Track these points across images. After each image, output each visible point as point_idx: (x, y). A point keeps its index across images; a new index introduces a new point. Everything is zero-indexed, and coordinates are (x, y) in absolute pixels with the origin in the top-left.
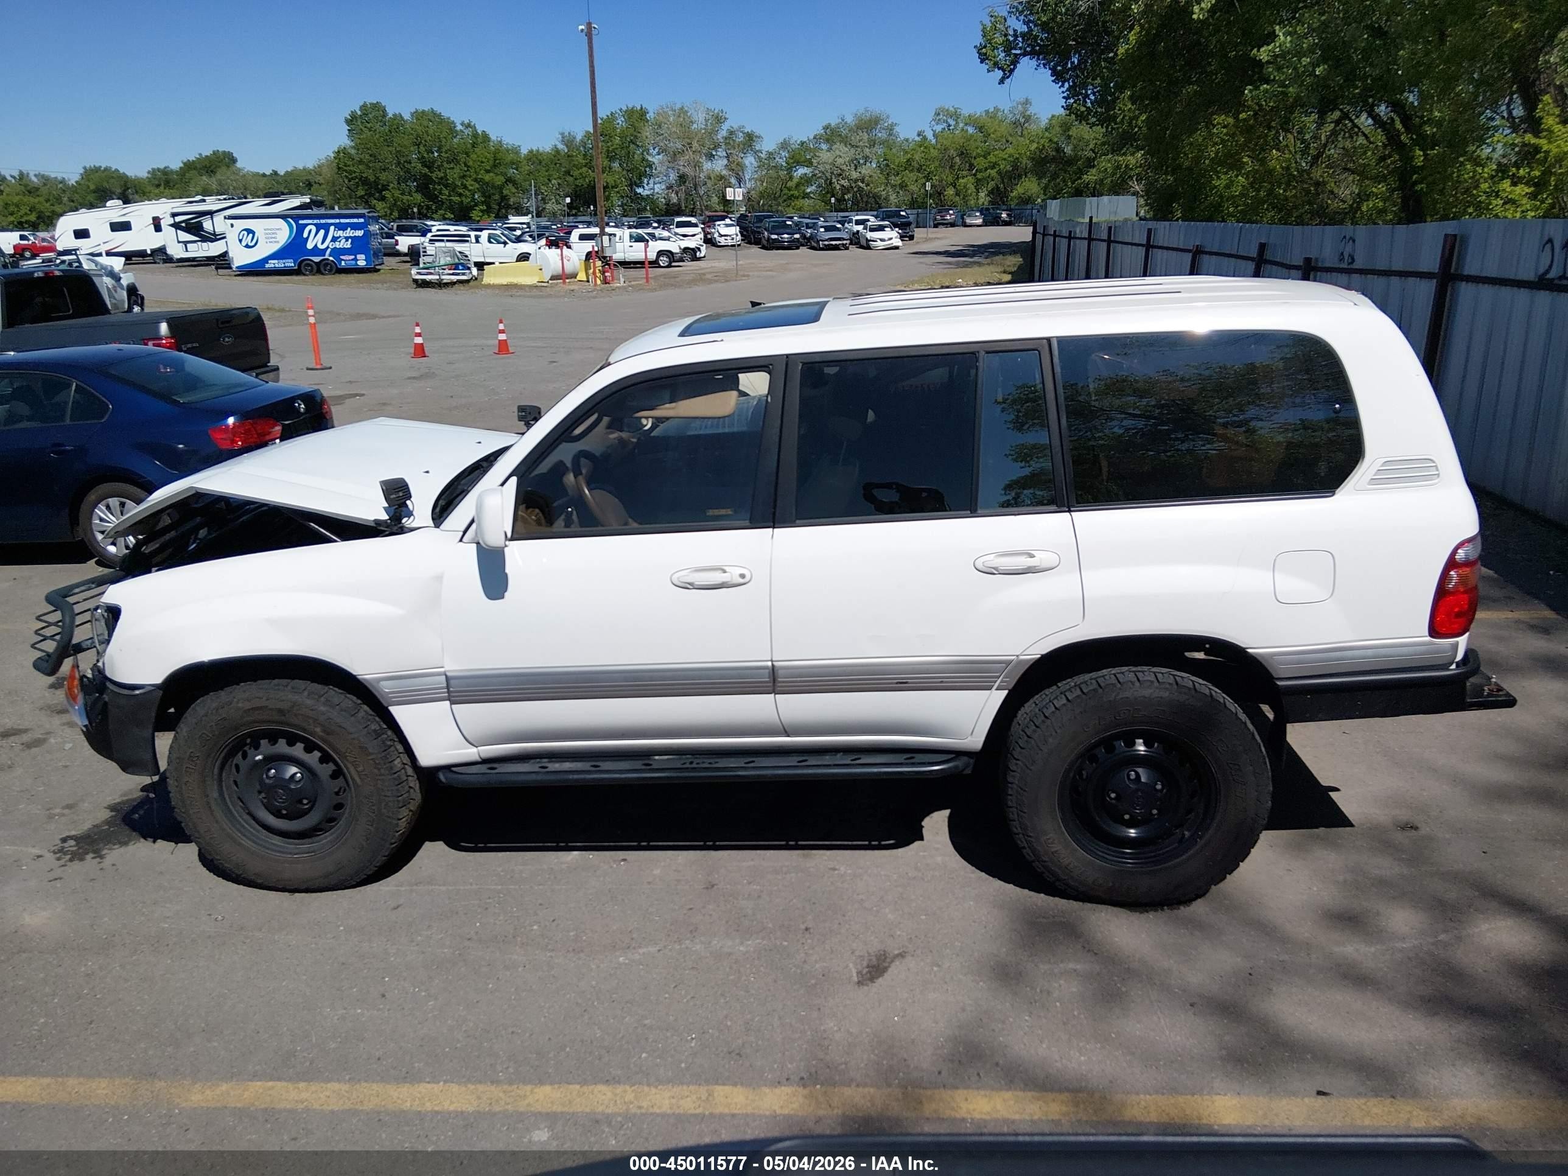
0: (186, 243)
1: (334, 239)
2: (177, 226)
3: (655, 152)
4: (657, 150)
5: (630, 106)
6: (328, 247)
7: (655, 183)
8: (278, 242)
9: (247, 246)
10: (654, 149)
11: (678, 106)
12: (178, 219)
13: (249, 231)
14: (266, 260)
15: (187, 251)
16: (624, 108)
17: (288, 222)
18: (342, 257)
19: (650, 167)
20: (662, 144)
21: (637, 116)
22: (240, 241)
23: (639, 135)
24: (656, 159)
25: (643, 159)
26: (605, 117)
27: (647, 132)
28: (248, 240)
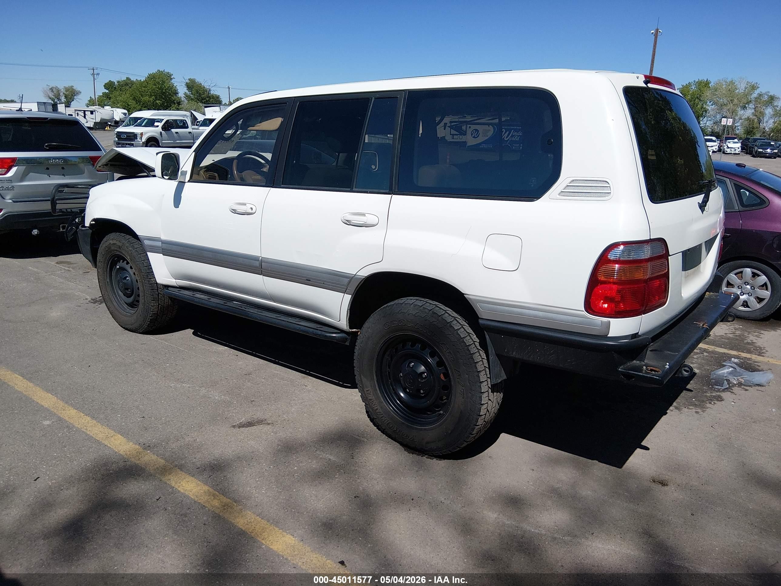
0: (453, 135)
1: (512, 136)
2: (451, 127)
3: (710, 104)
4: (712, 103)
5: (700, 80)
6: (509, 140)
7: (707, 121)
8: (487, 136)
9: (474, 137)
10: (710, 102)
11: (729, 80)
12: (452, 124)
13: (476, 130)
14: (480, 144)
15: (453, 138)
16: (697, 80)
17: (493, 127)
18: (514, 145)
19: (706, 111)
20: (715, 100)
21: (704, 85)
22: (472, 135)
23: (703, 94)
24: (710, 107)
25: (702, 108)
26: (685, 85)
27: (708, 94)
28: (475, 134)
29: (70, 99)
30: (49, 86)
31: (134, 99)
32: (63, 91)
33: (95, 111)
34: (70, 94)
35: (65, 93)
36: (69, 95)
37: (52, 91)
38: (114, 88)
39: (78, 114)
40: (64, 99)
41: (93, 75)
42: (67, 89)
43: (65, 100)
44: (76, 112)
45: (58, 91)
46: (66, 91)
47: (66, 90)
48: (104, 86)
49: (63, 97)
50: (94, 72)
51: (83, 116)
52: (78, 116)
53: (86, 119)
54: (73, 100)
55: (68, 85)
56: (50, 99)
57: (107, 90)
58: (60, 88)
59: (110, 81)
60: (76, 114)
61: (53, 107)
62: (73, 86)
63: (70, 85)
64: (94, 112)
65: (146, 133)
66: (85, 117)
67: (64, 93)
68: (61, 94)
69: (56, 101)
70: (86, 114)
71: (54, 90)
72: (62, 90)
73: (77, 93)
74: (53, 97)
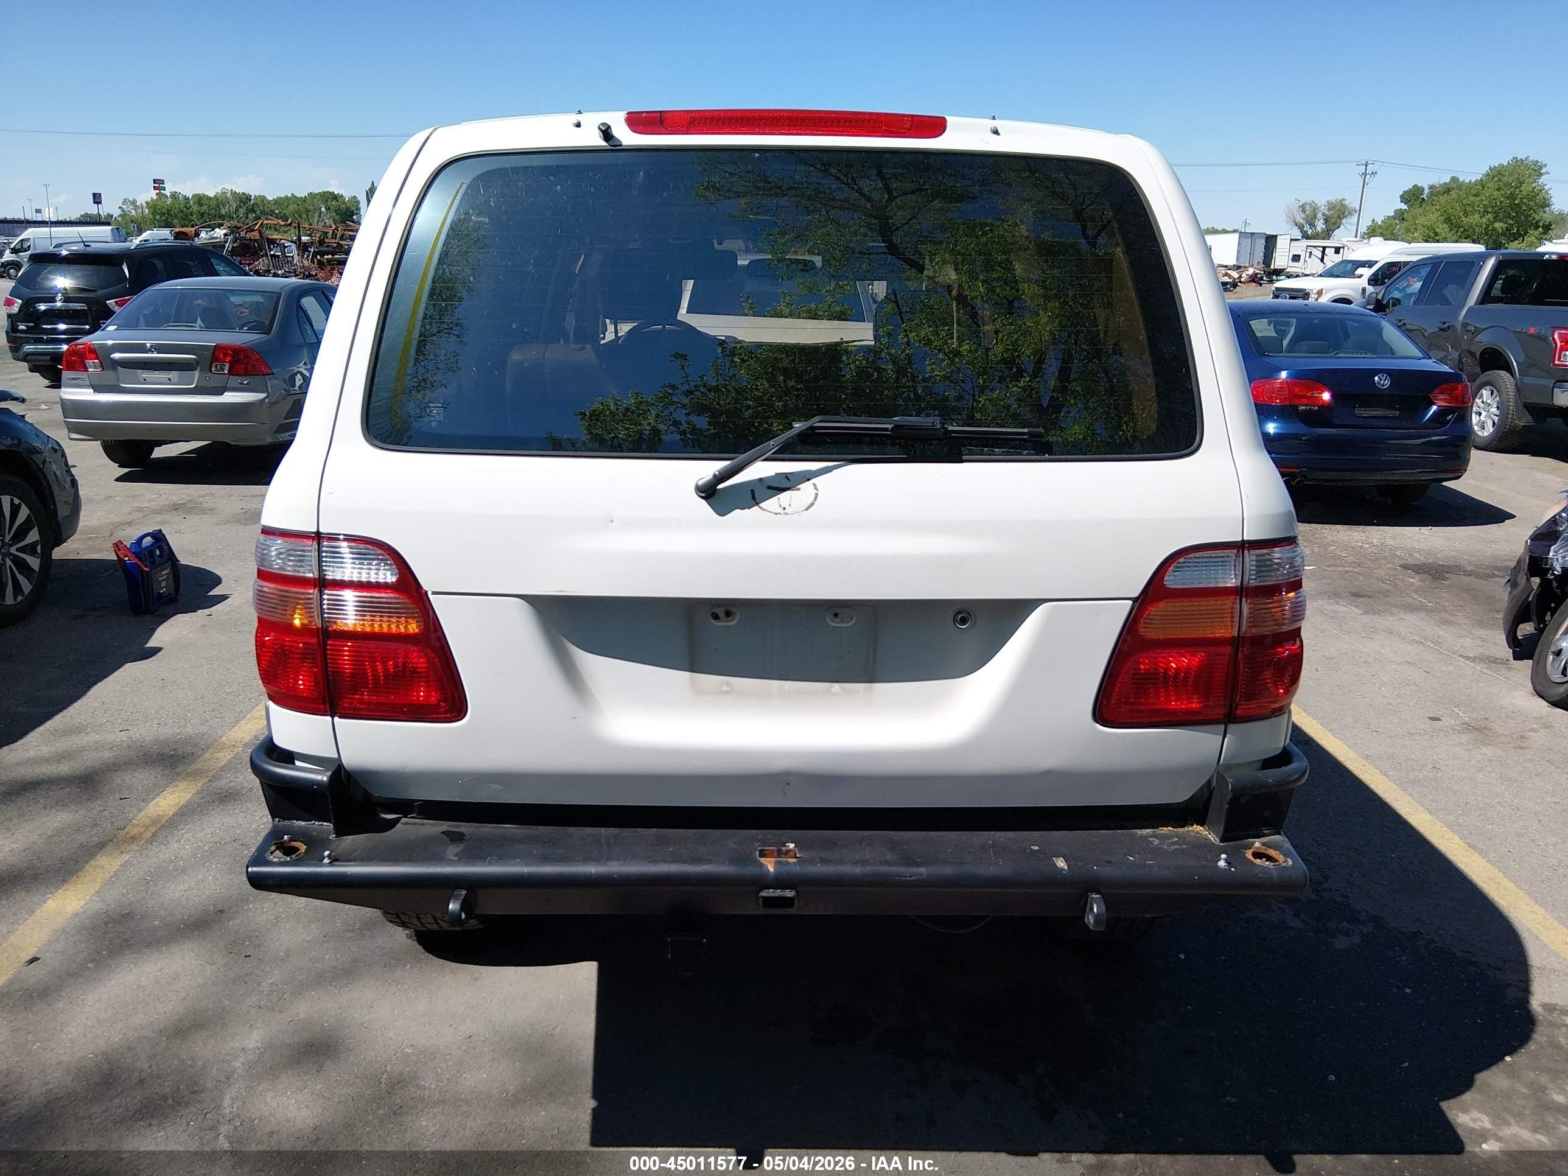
29: (1334, 224)
30: (1299, 201)
31: (1448, 220)
32: (1323, 209)
33: (1343, 248)
34: (1336, 216)
35: (1327, 213)
36: (1333, 218)
37: (1304, 211)
38: (1420, 200)
39: (1311, 253)
40: (1322, 226)
41: (1363, 176)
42: (1331, 206)
43: (1324, 227)
44: (1309, 251)
45: (1315, 210)
46: (1329, 210)
47: (1329, 208)
48: (1402, 197)
49: (1322, 221)
50: (1366, 169)
51: (1320, 257)
52: (1310, 257)
53: (1324, 263)
54: (1339, 227)
55: (1334, 197)
56: (1296, 225)
57: (1405, 204)
58: (1319, 205)
59: (1416, 185)
60: (1308, 254)
61: (1266, 242)
62: (1344, 200)
63: (1340, 198)
64: (1342, 250)
65: (1329, 290)
66: (1322, 260)
67: (1323, 214)
68: (1320, 215)
69: (1305, 229)
70: (1326, 253)
71: (1307, 207)
72: (1323, 207)
73: (1350, 213)
74: (1302, 221)
